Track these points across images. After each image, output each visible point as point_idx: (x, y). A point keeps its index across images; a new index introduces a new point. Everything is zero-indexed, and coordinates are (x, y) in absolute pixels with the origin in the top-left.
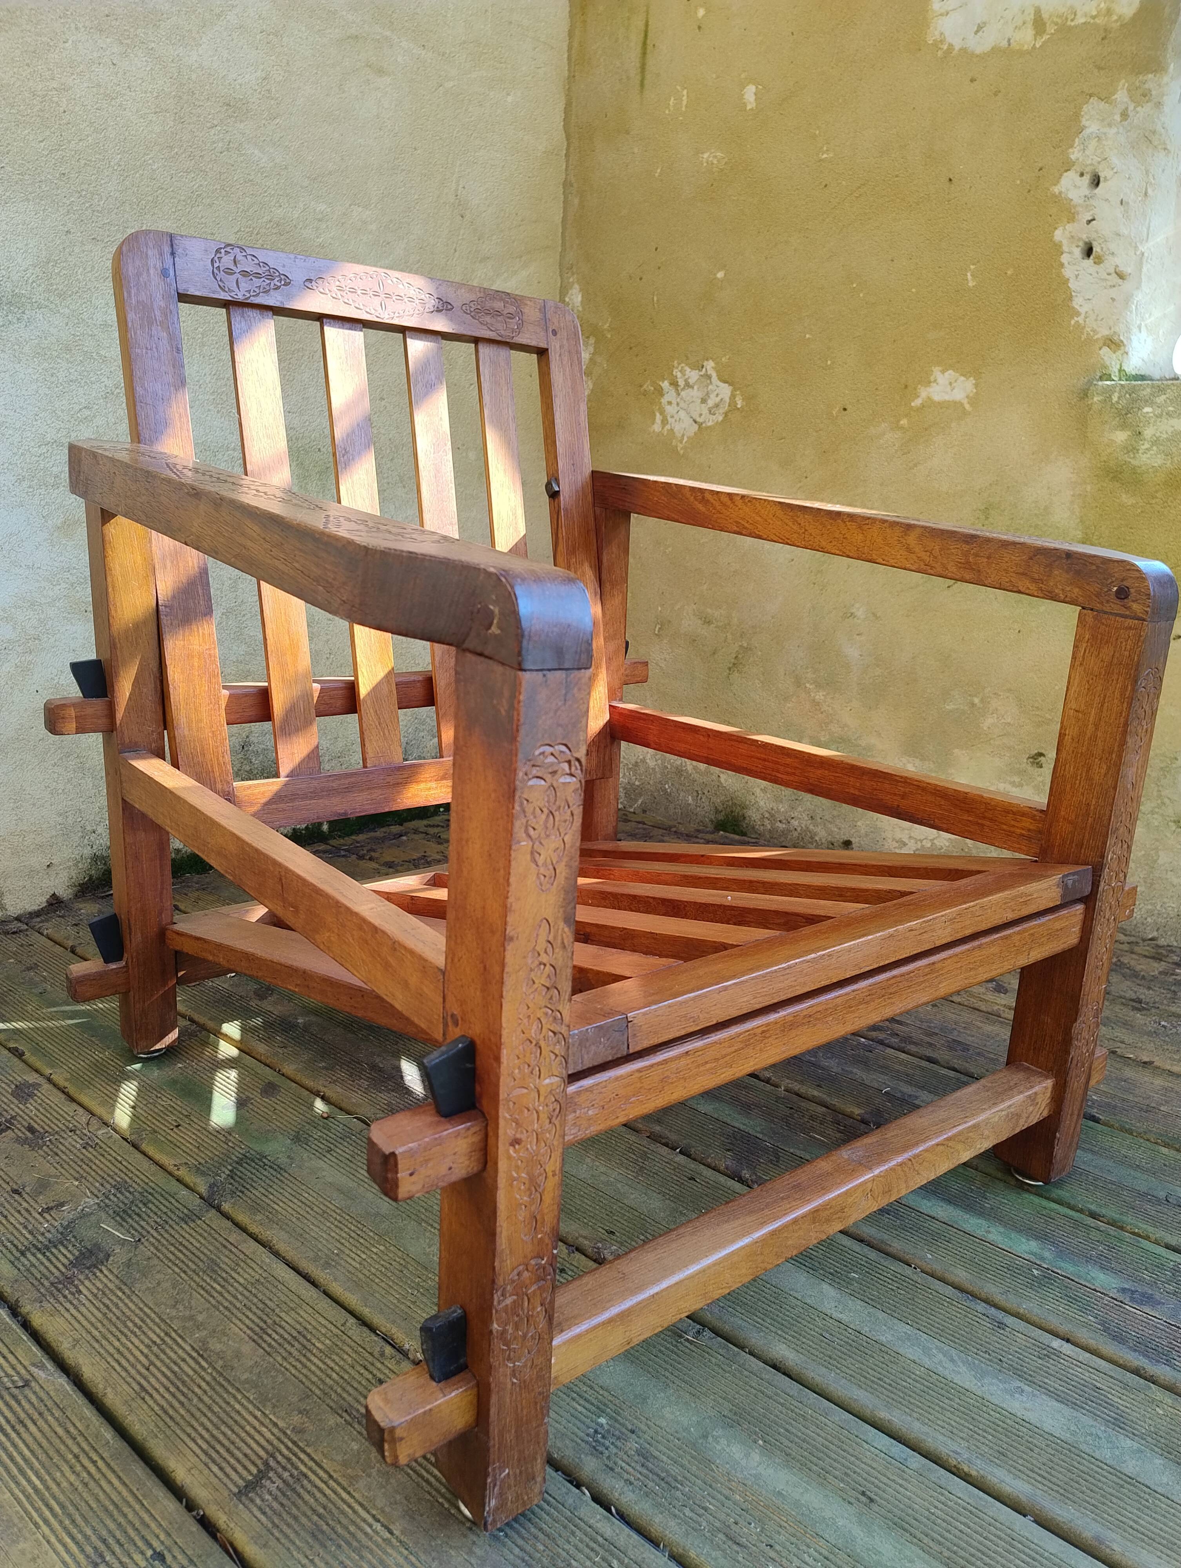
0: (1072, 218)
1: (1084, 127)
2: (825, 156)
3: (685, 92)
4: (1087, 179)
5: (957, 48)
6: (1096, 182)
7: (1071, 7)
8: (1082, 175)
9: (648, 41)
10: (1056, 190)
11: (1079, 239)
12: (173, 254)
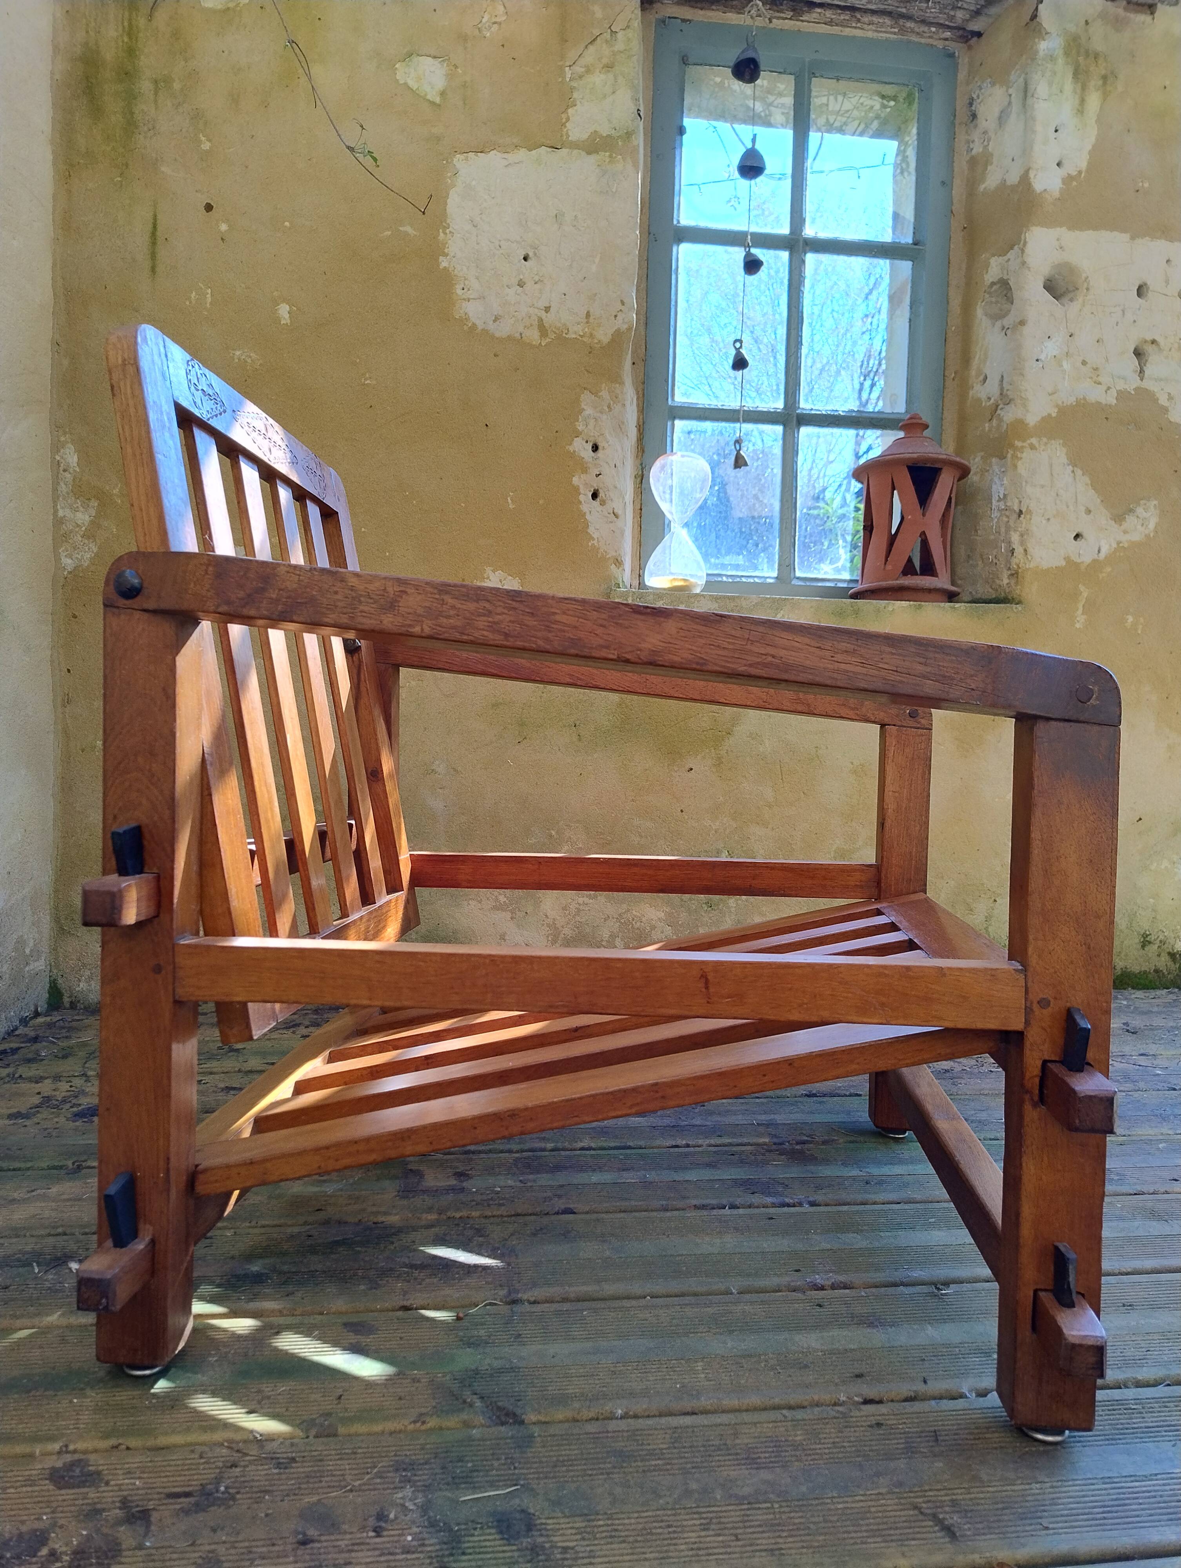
0: (585, 470)
1: (584, 409)
2: (368, 382)
3: (209, 291)
4: (589, 447)
5: (480, 328)
6: (595, 448)
7: (565, 325)
8: (587, 442)
9: (158, 233)
10: (571, 449)
11: (592, 486)
12: (166, 356)
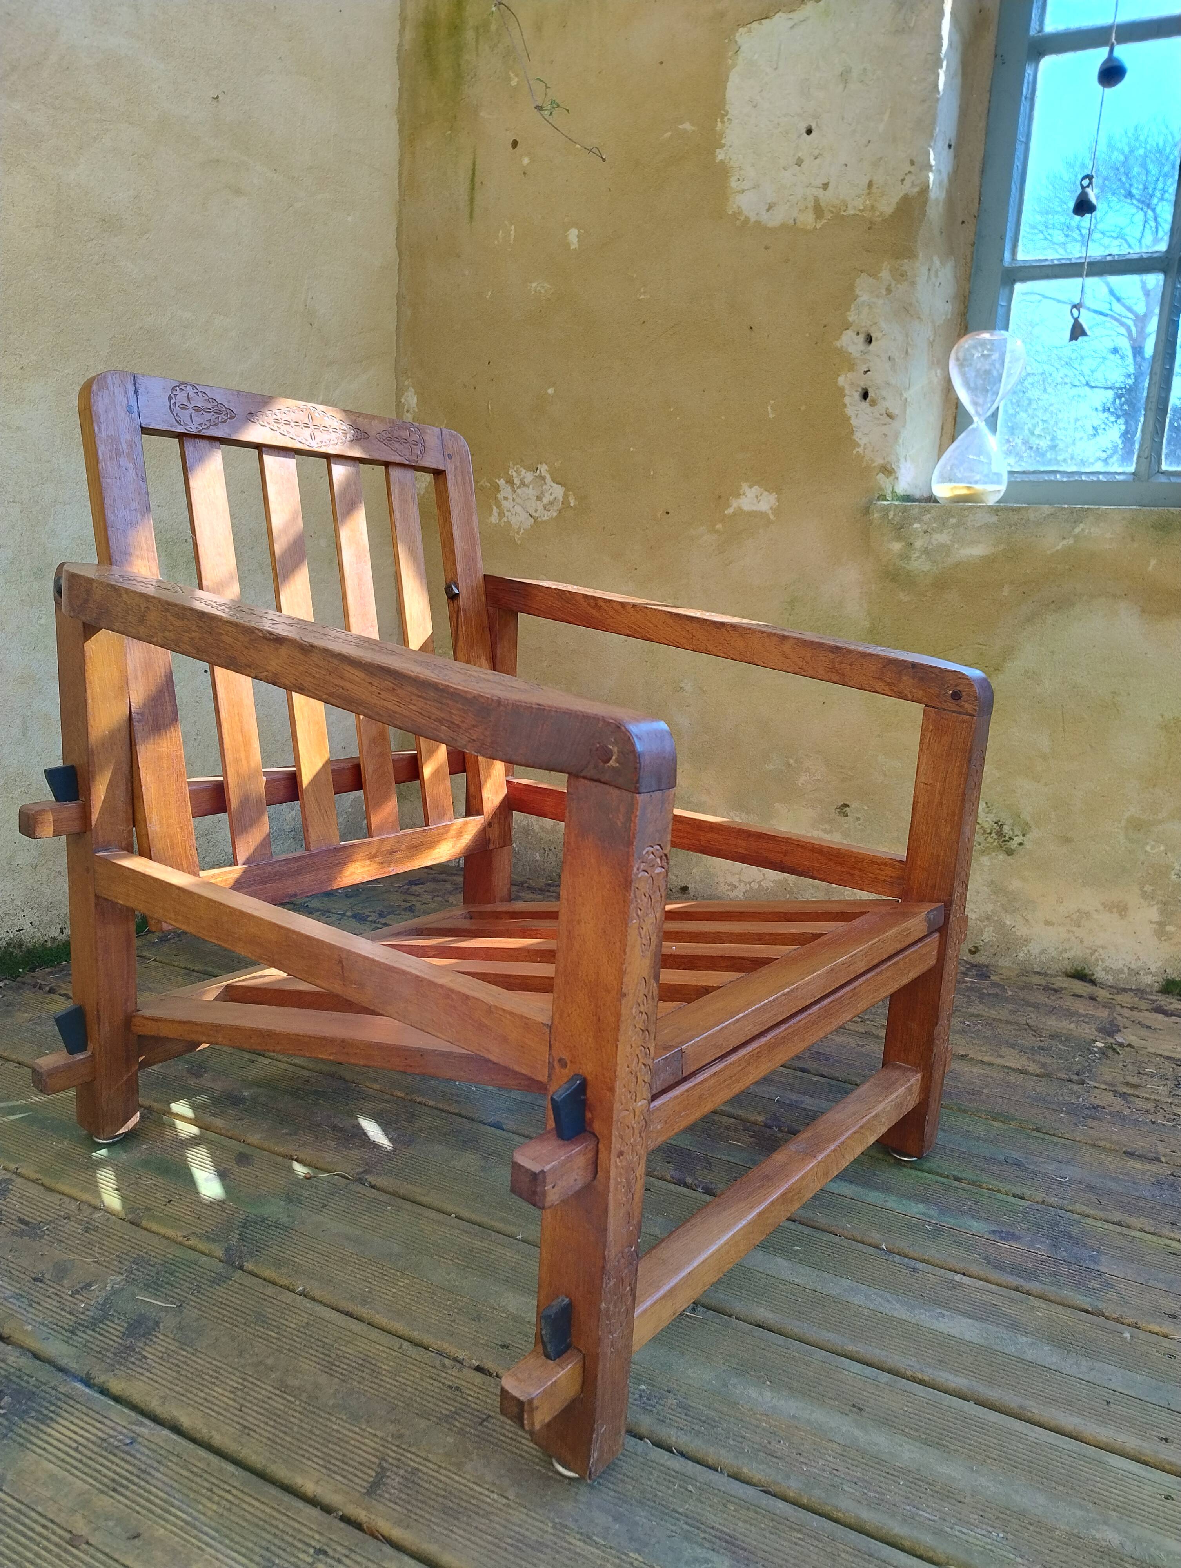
0: (852, 368)
1: (858, 296)
2: (642, 297)
3: (513, 227)
4: (862, 338)
5: (752, 220)
6: (869, 339)
7: (844, 201)
8: (858, 334)
9: (476, 179)
10: (838, 344)
11: (858, 385)
12: (136, 392)
